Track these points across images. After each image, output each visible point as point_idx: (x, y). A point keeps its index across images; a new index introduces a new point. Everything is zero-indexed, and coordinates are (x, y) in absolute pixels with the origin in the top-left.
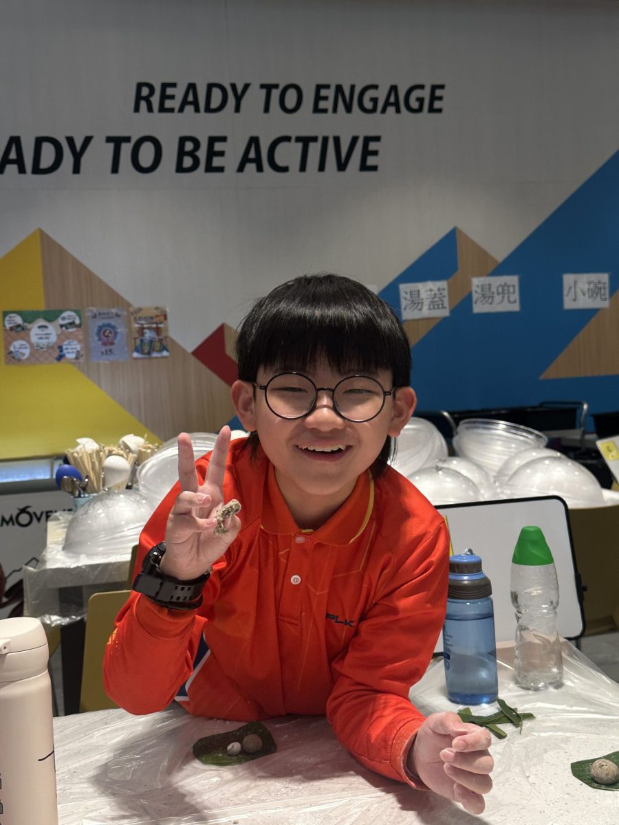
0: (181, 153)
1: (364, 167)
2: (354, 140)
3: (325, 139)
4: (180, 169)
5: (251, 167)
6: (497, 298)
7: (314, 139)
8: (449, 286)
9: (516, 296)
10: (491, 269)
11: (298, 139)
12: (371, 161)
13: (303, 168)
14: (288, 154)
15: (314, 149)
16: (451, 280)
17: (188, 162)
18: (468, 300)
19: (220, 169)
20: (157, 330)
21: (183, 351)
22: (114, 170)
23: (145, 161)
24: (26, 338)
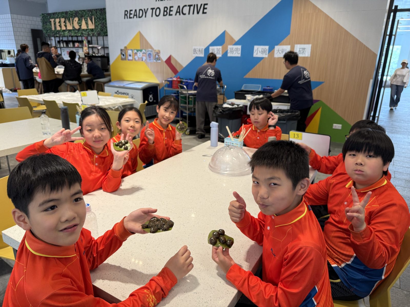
0: (164, 11)
1: (203, 13)
2: (201, 5)
3: (194, 5)
4: (164, 15)
5: (178, 14)
6: (235, 52)
7: (192, 5)
8: (222, 48)
9: (240, 52)
10: (234, 43)
11: (189, 6)
12: (205, 11)
13: (189, 14)
14: (186, 10)
15: (192, 8)
16: (223, 46)
17: (165, 13)
18: (226, 53)
19: (172, 15)
20: (158, 56)
21: (163, 61)
22: (152, 16)
23: (158, 14)
24: (137, 55)
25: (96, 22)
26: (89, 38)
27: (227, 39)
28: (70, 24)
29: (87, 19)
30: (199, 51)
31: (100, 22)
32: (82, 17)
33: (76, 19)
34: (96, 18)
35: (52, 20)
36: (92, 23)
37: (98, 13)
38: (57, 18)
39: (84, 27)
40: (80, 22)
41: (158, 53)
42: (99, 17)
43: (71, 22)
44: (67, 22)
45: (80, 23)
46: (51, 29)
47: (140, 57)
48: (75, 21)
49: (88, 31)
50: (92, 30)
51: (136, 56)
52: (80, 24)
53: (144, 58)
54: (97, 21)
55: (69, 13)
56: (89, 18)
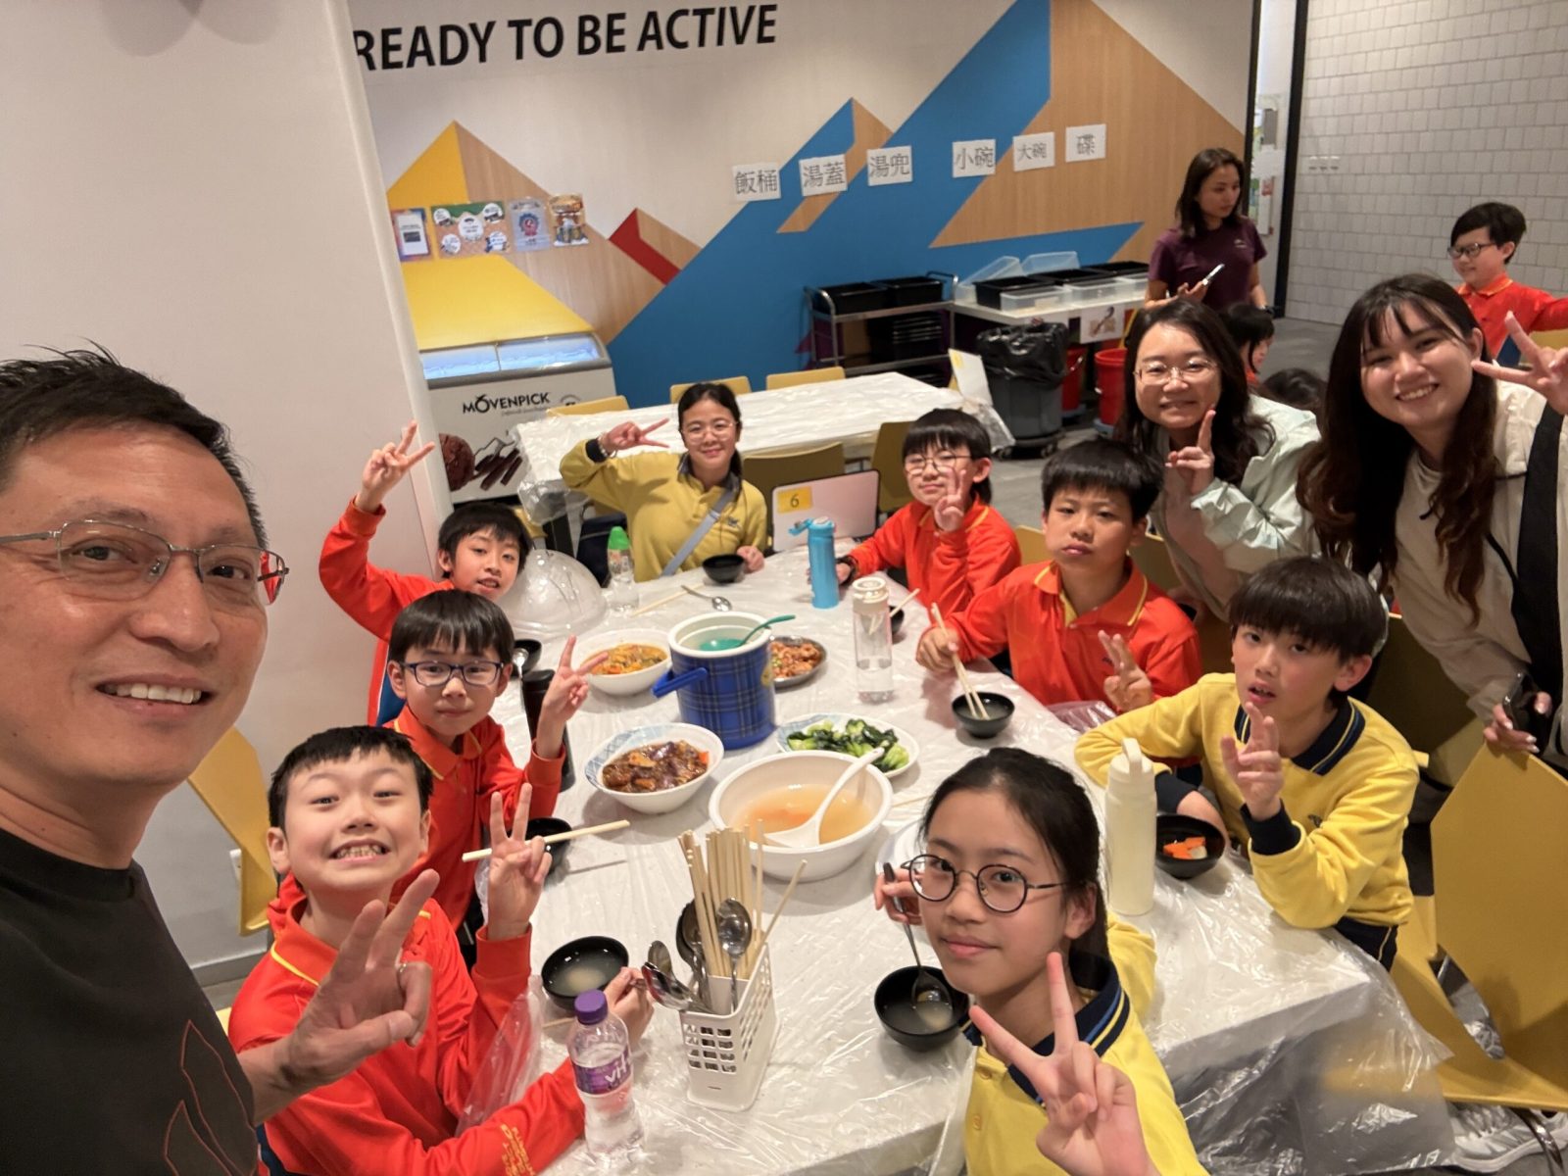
0: (582, 34)
1: (761, 39)
2: (751, 9)
3: (722, 11)
4: (582, 51)
5: (651, 44)
6: (891, 170)
7: (711, 11)
8: (847, 159)
9: (908, 166)
10: (885, 139)
11: (696, 12)
12: (768, 32)
13: (702, 43)
14: (686, 29)
15: (712, 21)
16: (847, 152)
17: (589, 42)
18: (864, 173)
20: (575, 219)
21: (601, 237)
22: (519, 55)
23: (548, 44)
24: (454, 231)
27: (860, 130)
30: (760, 179)
41: (571, 209)
47: (472, 235)
53: (498, 239)
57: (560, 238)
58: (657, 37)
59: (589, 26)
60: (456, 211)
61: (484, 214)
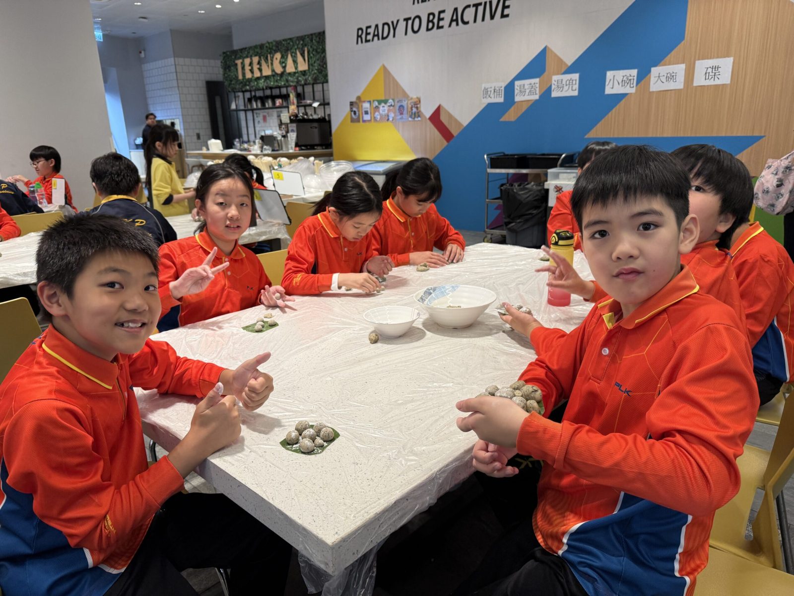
0: (429, 21)
1: (503, 16)
2: (499, 1)
3: (486, 3)
4: (428, 30)
5: (454, 24)
6: (566, 88)
7: (481, 4)
8: (540, 81)
9: (576, 87)
10: (564, 69)
11: (474, 5)
12: (506, 12)
13: (475, 21)
14: (469, 15)
15: (481, 8)
16: (542, 77)
17: (431, 25)
18: (549, 90)
19: (442, 27)
20: (417, 108)
21: (425, 117)
22: (406, 34)
23: (416, 28)
24: (379, 111)
25: (311, 57)
26: (300, 89)
27: (550, 64)
28: (268, 66)
29: (296, 54)
30: (494, 91)
31: (318, 56)
32: (287, 50)
33: (278, 56)
34: (311, 50)
35: (239, 62)
36: (304, 60)
37: (314, 41)
38: (247, 57)
39: (290, 68)
40: (284, 60)
41: (417, 103)
42: (315, 48)
43: (270, 61)
44: (263, 62)
45: (283, 63)
46: (237, 77)
47: (383, 113)
48: (276, 59)
49: (297, 75)
50: (304, 73)
51: (377, 113)
52: (284, 65)
53: (392, 115)
54: (312, 55)
55: (267, 47)
56: (299, 52)
57: (411, 117)
58: (457, 20)
59: (431, 17)
60: (380, 102)
61: (388, 104)
